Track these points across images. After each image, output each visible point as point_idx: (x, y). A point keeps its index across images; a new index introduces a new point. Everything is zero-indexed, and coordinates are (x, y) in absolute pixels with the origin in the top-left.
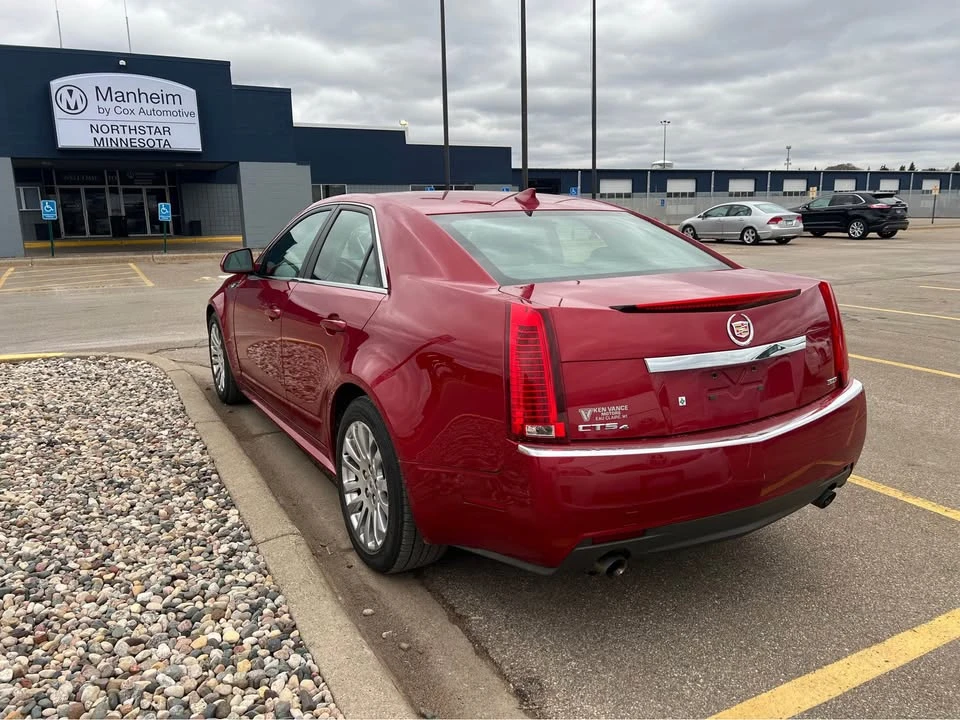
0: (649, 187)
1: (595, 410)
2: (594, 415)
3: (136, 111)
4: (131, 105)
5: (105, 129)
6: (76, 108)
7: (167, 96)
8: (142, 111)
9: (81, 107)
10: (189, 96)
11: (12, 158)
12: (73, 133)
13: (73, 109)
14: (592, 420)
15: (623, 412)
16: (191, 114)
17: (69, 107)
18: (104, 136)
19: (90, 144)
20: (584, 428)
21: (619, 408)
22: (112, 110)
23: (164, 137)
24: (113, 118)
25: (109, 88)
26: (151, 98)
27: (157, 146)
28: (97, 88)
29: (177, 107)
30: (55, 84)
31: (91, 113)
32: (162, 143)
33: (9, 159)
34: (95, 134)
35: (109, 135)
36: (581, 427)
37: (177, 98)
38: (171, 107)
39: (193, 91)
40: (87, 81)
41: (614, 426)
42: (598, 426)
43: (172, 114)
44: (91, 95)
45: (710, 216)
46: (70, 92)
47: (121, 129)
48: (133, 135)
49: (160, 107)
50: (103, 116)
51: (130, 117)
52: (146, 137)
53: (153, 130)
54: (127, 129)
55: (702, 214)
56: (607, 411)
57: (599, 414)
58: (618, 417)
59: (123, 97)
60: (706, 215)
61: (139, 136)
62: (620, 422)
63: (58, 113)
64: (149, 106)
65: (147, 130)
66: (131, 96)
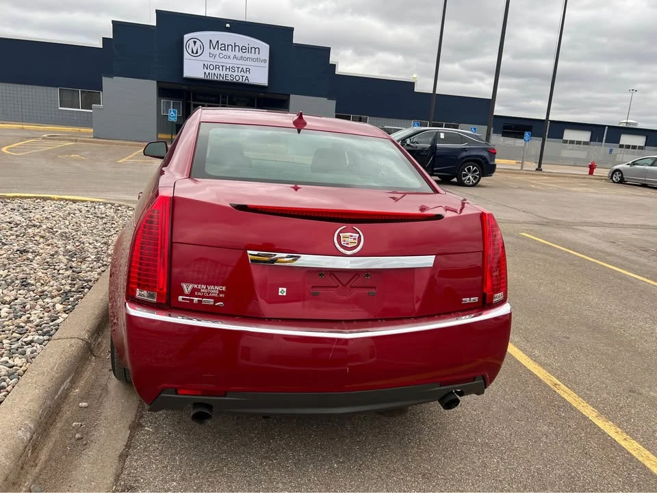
0: (604, 138)
1: (196, 286)
2: (194, 290)
3: (231, 57)
4: (230, 53)
5: (212, 67)
6: (197, 53)
7: (251, 48)
8: (235, 57)
9: (199, 52)
10: (265, 48)
11: (157, 82)
12: (193, 68)
13: (195, 53)
14: (192, 294)
15: (220, 292)
16: (265, 61)
17: (193, 52)
18: (211, 72)
19: (201, 76)
20: (183, 299)
21: (218, 288)
22: (217, 56)
23: (245, 75)
24: (218, 61)
25: (218, 41)
26: (242, 49)
27: (241, 80)
28: (211, 41)
29: (256, 56)
30: (187, 37)
31: (205, 57)
32: (244, 78)
33: (156, 82)
34: (205, 70)
35: (214, 71)
36: (180, 298)
37: (257, 50)
38: (252, 56)
39: (268, 46)
40: (205, 36)
41: (211, 301)
42: (196, 300)
43: (253, 60)
44: (207, 45)
45: (637, 164)
46: (195, 42)
47: (221, 68)
48: (228, 72)
49: (247, 55)
50: (212, 59)
51: (228, 60)
52: (235, 74)
53: (240, 70)
54: (224, 68)
55: (630, 162)
56: (207, 288)
57: (199, 290)
58: (216, 295)
59: (225, 47)
60: (634, 164)
61: (230, 73)
62: (217, 299)
63: (186, 55)
64: (239, 54)
65: (236, 69)
66: (230, 47)
